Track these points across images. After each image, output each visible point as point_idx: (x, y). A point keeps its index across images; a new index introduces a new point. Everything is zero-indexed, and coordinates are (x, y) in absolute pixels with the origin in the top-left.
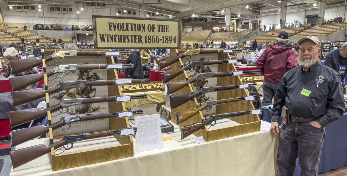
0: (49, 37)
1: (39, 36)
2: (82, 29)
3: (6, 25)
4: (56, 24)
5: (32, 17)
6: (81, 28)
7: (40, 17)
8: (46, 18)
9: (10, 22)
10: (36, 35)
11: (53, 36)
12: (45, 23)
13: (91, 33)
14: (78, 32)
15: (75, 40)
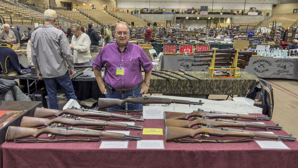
0: (150, 20)
1: (142, 20)
2: (182, 13)
3: (118, 10)
4: (158, 8)
5: (140, 2)
6: (181, 11)
7: (146, 2)
8: (152, 3)
9: (122, 7)
10: (139, 19)
11: (154, 19)
12: (150, 8)
13: (190, 17)
14: (178, 15)
15: (169, 24)
